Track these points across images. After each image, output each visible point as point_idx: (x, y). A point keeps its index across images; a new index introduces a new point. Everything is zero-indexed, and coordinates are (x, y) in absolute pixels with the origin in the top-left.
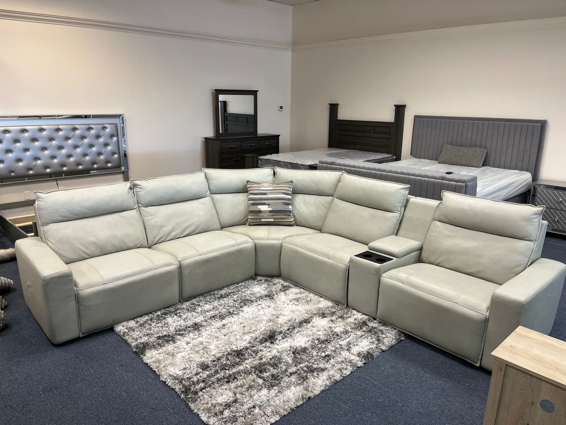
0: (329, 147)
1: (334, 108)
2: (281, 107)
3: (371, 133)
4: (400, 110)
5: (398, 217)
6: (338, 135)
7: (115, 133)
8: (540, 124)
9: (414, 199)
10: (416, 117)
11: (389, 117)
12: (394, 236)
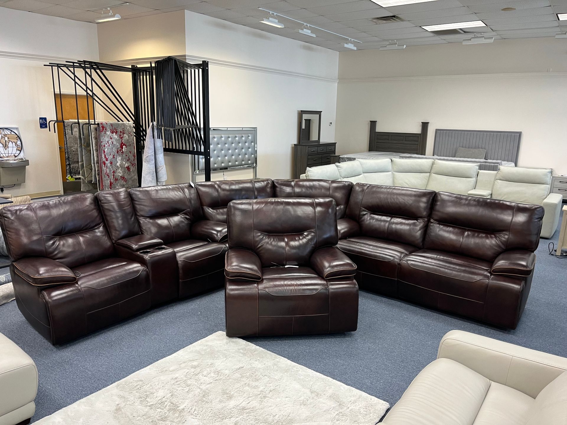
0: (369, 151)
1: (373, 124)
2: (331, 123)
3: (403, 141)
4: (425, 126)
5: (475, 181)
6: (377, 142)
7: (253, 140)
8: (518, 134)
9: (481, 171)
10: (437, 130)
11: (417, 130)
12: (474, 190)
